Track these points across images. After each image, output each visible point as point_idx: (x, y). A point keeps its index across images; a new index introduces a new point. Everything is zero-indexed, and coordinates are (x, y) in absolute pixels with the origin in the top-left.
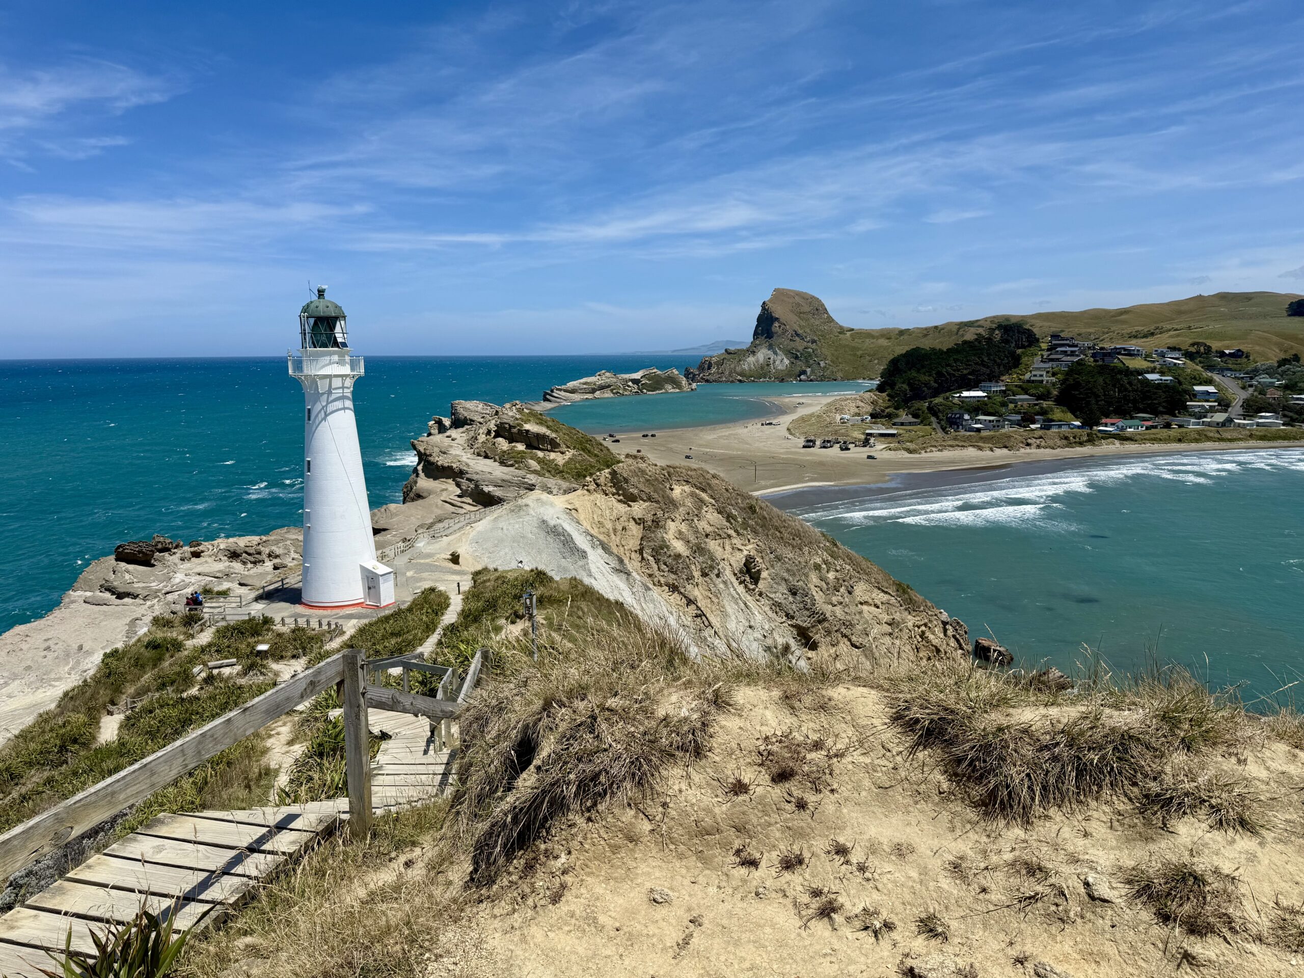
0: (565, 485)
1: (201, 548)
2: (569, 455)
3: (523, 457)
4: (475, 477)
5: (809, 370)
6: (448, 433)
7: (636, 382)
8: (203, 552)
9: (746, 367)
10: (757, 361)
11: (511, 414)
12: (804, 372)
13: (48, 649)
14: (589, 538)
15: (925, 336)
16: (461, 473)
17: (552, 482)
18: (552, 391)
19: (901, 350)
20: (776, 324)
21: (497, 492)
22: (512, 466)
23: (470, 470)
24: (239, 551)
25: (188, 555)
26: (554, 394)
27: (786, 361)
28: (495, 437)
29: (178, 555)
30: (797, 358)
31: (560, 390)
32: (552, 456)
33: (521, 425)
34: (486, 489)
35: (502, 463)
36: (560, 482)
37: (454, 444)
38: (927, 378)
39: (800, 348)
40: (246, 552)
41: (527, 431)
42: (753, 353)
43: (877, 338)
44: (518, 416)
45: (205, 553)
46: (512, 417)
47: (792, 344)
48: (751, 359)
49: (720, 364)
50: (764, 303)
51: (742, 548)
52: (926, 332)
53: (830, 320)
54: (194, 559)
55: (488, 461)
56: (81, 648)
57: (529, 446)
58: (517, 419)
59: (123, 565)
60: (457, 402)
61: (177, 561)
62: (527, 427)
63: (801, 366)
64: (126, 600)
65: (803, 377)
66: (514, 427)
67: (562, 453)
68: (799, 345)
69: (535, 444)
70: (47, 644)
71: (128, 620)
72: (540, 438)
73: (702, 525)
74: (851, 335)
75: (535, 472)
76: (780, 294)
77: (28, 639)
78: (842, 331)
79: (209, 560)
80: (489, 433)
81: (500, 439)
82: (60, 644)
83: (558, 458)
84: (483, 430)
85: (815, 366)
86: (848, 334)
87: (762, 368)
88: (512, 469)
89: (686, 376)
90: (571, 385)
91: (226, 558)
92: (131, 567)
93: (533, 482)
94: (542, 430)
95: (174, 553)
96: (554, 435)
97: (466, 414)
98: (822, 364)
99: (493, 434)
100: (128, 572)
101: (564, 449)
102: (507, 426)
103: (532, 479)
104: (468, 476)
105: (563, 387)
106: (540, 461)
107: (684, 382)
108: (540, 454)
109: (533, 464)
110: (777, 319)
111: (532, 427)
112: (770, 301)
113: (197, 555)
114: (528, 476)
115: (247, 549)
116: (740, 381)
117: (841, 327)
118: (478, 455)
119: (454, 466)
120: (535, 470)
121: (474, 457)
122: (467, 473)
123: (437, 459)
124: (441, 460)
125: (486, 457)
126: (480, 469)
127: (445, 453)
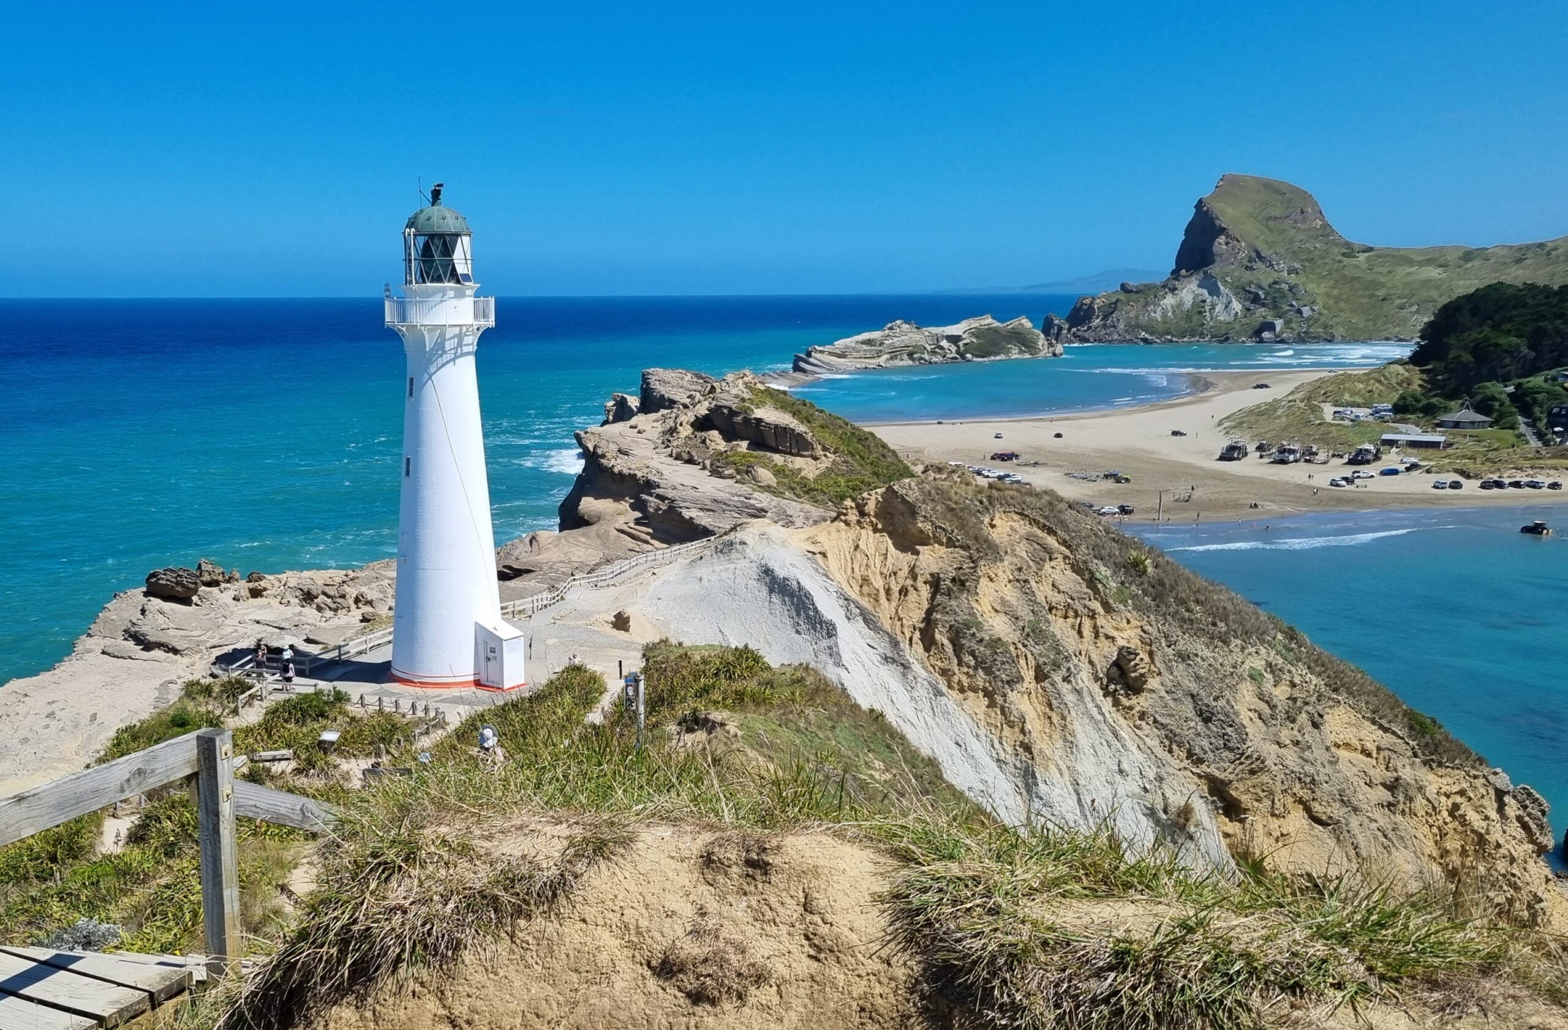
0: (816, 512)
1: (263, 584)
2: (825, 463)
3: (747, 464)
4: (670, 494)
5: (1279, 324)
6: (634, 420)
7: (954, 339)
8: (265, 589)
9: (1158, 316)
10: (1180, 304)
11: (734, 391)
12: (1271, 327)
13: (51, 715)
14: (841, 602)
15: (1519, 261)
16: (649, 486)
17: (795, 507)
18: (809, 354)
19: (1466, 286)
20: (1222, 239)
21: (704, 520)
22: (731, 477)
23: (662, 483)
24: (314, 592)
25: (245, 593)
26: (811, 360)
27: (1237, 306)
28: (706, 429)
29: (230, 592)
30: (1256, 299)
31: (822, 352)
32: (798, 462)
33: (749, 411)
34: (687, 514)
35: (716, 473)
36: (808, 507)
37: (641, 438)
38: (1514, 340)
39: (1265, 283)
40: (325, 594)
41: (759, 421)
42: (1173, 290)
43: (1421, 264)
44: (746, 396)
45: (268, 592)
46: (736, 396)
47: (1248, 276)
48: (1169, 301)
49: (1111, 309)
50: (1200, 201)
51: (1115, 633)
52: (1520, 255)
53: (1326, 231)
54: (251, 600)
55: (691, 469)
56: (94, 717)
57: (761, 446)
58: (743, 400)
59: (156, 603)
60: (650, 370)
61: (228, 600)
62: (759, 413)
63: (1262, 313)
64: (157, 653)
65: (1266, 335)
66: (737, 414)
67: (816, 458)
68: (1263, 276)
69: (772, 442)
70: (49, 710)
71: (157, 683)
72: (782, 432)
73: (1043, 592)
74: (1368, 259)
75: (768, 489)
76: (1230, 185)
77: (26, 699)
78: (1350, 251)
79: (272, 601)
80: (696, 421)
81: (714, 434)
82: (67, 710)
83: (807, 467)
85: (1291, 315)
86: (1362, 257)
87: (1188, 316)
88: (731, 482)
89: (1046, 332)
90: (841, 344)
91: (297, 601)
92: (168, 606)
93: (764, 505)
94: (784, 419)
95: (225, 589)
96: (802, 429)
97: (664, 391)
98: (1306, 312)
99: (704, 424)
100: (164, 613)
101: (819, 452)
102: (725, 411)
103: (762, 499)
104: (658, 491)
105: (827, 348)
106: (778, 472)
107: (1042, 340)
108: (778, 459)
109: (765, 475)
110: (1222, 231)
111: (769, 414)
112: (1213, 197)
113: (256, 593)
114: (756, 495)
115: (327, 589)
116: (1145, 340)
117: (1348, 245)
118: (678, 457)
119: (639, 474)
120: (769, 486)
121: (670, 460)
122: (658, 487)
123: (613, 462)
124: (620, 465)
125: (690, 461)
126: (680, 481)
127: (626, 453)
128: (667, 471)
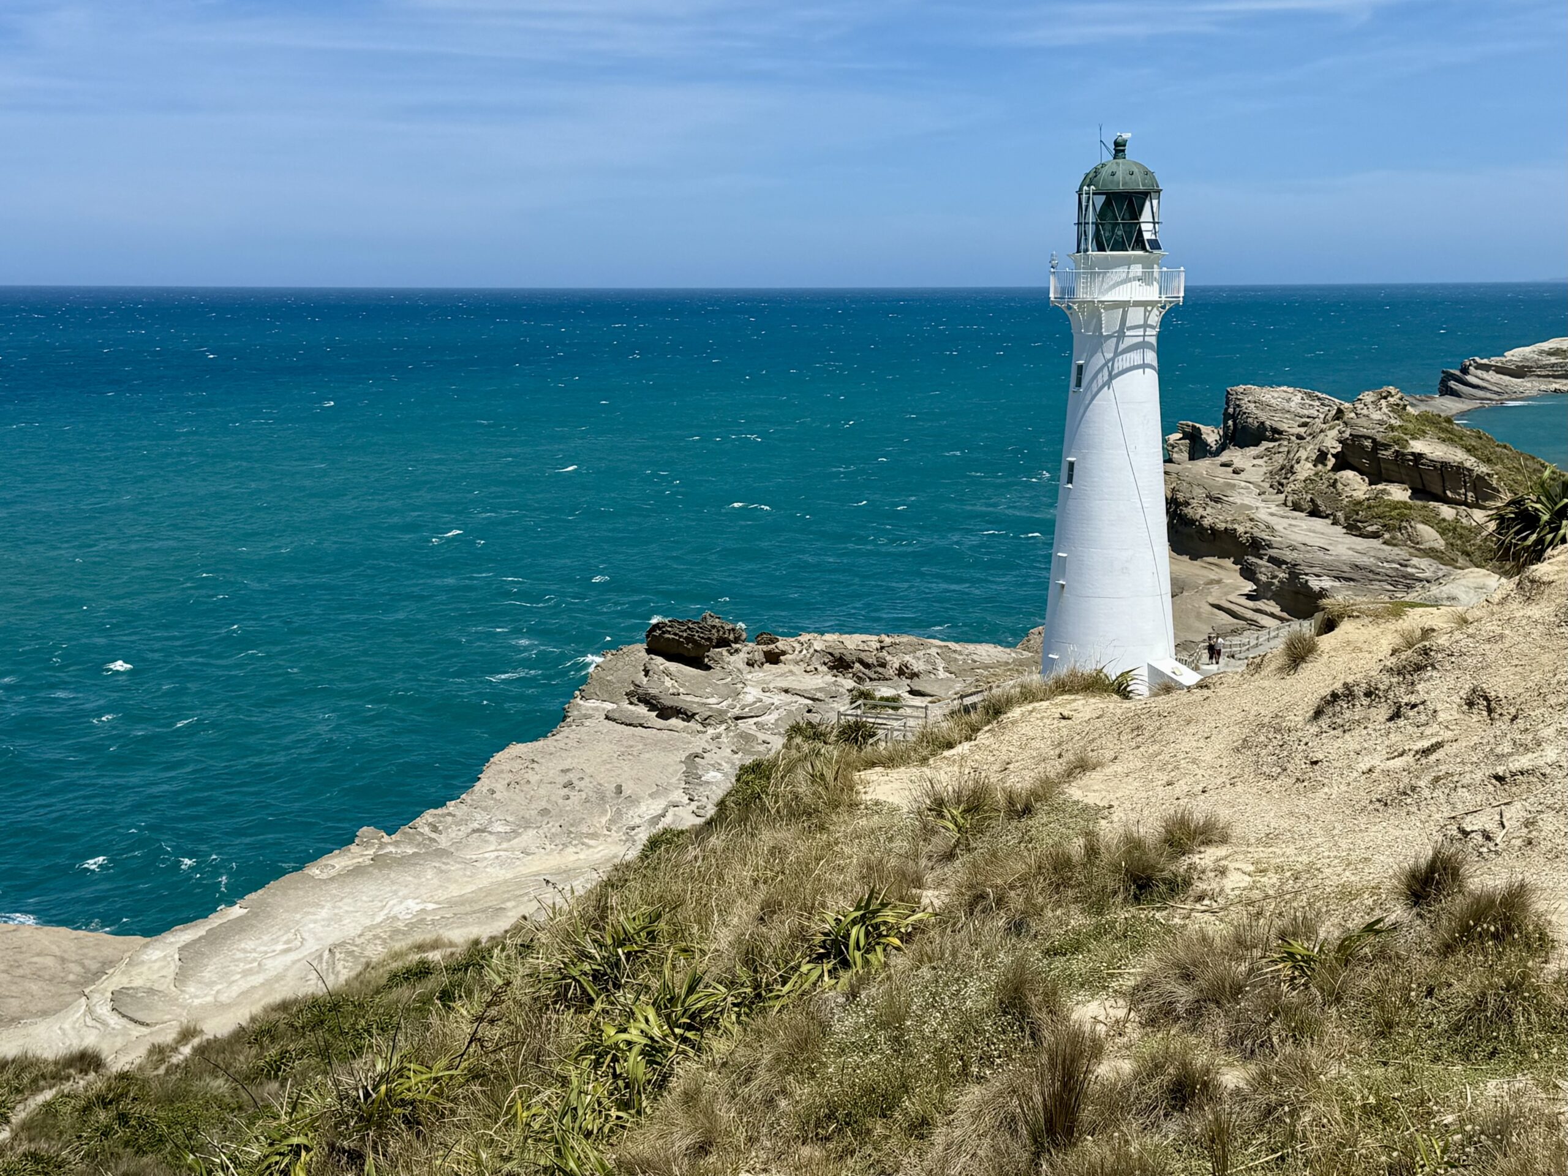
1: (781, 646)
3: (1402, 518)
4: (1288, 556)
6: (1225, 456)
8: (784, 653)
11: (1376, 416)
16: (1255, 546)
18: (1463, 373)
21: (1339, 592)
22: (1375, 535)
23: (1276, 540)
24: (848, 658)
25: (759, 656)
26: (1470, 378)
28: (1336, 468)
29: (743, 656)
31: (1485, 368)
32: (1474, 517)
33: (1404, 444)
34: (1313, 583)
35: (1353, 528)
37: (1236, 480)
40: (861, 662)
41: (1418, 457)
44: (1395, 423)
45: (788, 656)
46: (1380, 423)
54: (767, 666)
55: (1318, 523)
57: (1420, 492)
58: (1391, 428)
59: (661, 662)
61: (742, 666)
62: (1417, 446)
64: (675, 721)
66: (1386, 447)
69: (1436, 488)
72: (1450, 474)
75: (1431, 553)
79: (795, 669)
80: (1322, 457)
81: (1349, 474)
82: (587, 780)
84: (1308, 451)
88: (1375, 543)
91: (825, 669)
92: (673, 666)
93: (1423, 573)
94: (1456, 455)
95: (737, 651)
96: (1483, 469)
97: (1263, 416)
99: (1331, 462)
100: (669, 675)
102: (1368, 443)
104: (1271, 552)
105: (1490, 362)
106: (1443, 528)
108: (1447, 512)
109: (1429, 535)
111: (1429, 448)
113: (773, 658)
114: (1416, 560)
115: (863, 655)
118: (1296, 507)
119: (1240, 529)
120: (1432, 549)
121: (1282, 511)
122: (1270, 546)
123: (1201, 511)
124: (1211, 517)
125: (1315, 513)
126: (1301, 538)
127: (1217, 500)
128: (1279, 524)
